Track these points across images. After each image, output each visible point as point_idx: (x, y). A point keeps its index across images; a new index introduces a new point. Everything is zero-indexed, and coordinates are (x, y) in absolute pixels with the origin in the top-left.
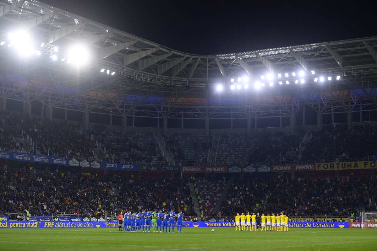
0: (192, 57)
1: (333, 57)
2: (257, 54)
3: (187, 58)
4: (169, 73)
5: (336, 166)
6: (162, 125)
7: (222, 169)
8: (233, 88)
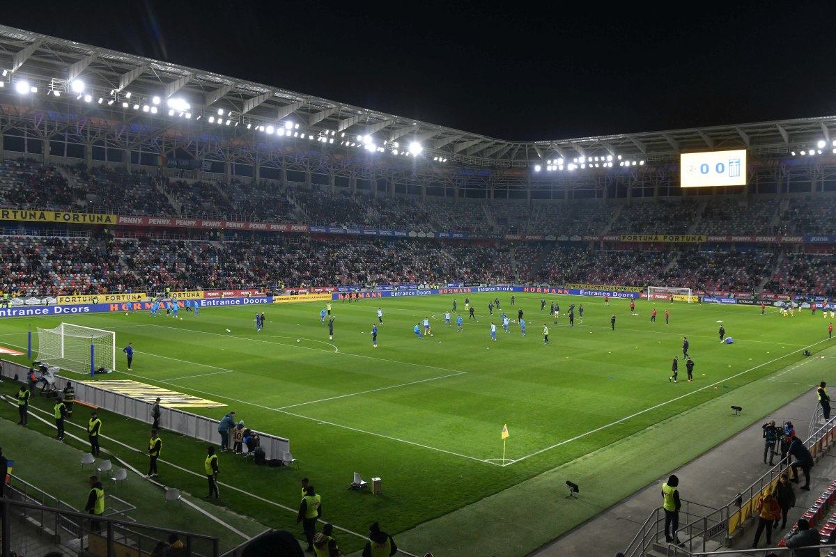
0: (513, 144)
1: (635, 144)
2: (569, 141)
3: (509, 145)
4: (494, 156)
5: (638, 238)
6: (489, 196)
7: (539, 238)
8: (549, 168)
